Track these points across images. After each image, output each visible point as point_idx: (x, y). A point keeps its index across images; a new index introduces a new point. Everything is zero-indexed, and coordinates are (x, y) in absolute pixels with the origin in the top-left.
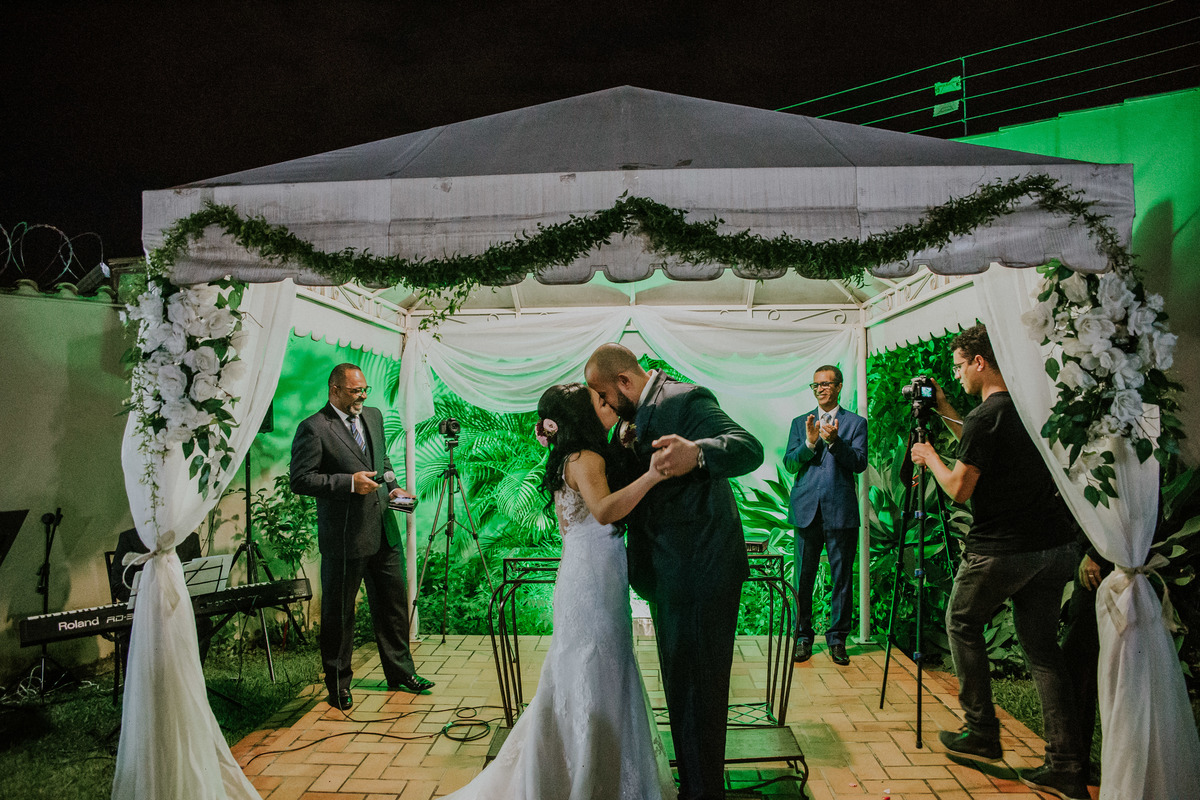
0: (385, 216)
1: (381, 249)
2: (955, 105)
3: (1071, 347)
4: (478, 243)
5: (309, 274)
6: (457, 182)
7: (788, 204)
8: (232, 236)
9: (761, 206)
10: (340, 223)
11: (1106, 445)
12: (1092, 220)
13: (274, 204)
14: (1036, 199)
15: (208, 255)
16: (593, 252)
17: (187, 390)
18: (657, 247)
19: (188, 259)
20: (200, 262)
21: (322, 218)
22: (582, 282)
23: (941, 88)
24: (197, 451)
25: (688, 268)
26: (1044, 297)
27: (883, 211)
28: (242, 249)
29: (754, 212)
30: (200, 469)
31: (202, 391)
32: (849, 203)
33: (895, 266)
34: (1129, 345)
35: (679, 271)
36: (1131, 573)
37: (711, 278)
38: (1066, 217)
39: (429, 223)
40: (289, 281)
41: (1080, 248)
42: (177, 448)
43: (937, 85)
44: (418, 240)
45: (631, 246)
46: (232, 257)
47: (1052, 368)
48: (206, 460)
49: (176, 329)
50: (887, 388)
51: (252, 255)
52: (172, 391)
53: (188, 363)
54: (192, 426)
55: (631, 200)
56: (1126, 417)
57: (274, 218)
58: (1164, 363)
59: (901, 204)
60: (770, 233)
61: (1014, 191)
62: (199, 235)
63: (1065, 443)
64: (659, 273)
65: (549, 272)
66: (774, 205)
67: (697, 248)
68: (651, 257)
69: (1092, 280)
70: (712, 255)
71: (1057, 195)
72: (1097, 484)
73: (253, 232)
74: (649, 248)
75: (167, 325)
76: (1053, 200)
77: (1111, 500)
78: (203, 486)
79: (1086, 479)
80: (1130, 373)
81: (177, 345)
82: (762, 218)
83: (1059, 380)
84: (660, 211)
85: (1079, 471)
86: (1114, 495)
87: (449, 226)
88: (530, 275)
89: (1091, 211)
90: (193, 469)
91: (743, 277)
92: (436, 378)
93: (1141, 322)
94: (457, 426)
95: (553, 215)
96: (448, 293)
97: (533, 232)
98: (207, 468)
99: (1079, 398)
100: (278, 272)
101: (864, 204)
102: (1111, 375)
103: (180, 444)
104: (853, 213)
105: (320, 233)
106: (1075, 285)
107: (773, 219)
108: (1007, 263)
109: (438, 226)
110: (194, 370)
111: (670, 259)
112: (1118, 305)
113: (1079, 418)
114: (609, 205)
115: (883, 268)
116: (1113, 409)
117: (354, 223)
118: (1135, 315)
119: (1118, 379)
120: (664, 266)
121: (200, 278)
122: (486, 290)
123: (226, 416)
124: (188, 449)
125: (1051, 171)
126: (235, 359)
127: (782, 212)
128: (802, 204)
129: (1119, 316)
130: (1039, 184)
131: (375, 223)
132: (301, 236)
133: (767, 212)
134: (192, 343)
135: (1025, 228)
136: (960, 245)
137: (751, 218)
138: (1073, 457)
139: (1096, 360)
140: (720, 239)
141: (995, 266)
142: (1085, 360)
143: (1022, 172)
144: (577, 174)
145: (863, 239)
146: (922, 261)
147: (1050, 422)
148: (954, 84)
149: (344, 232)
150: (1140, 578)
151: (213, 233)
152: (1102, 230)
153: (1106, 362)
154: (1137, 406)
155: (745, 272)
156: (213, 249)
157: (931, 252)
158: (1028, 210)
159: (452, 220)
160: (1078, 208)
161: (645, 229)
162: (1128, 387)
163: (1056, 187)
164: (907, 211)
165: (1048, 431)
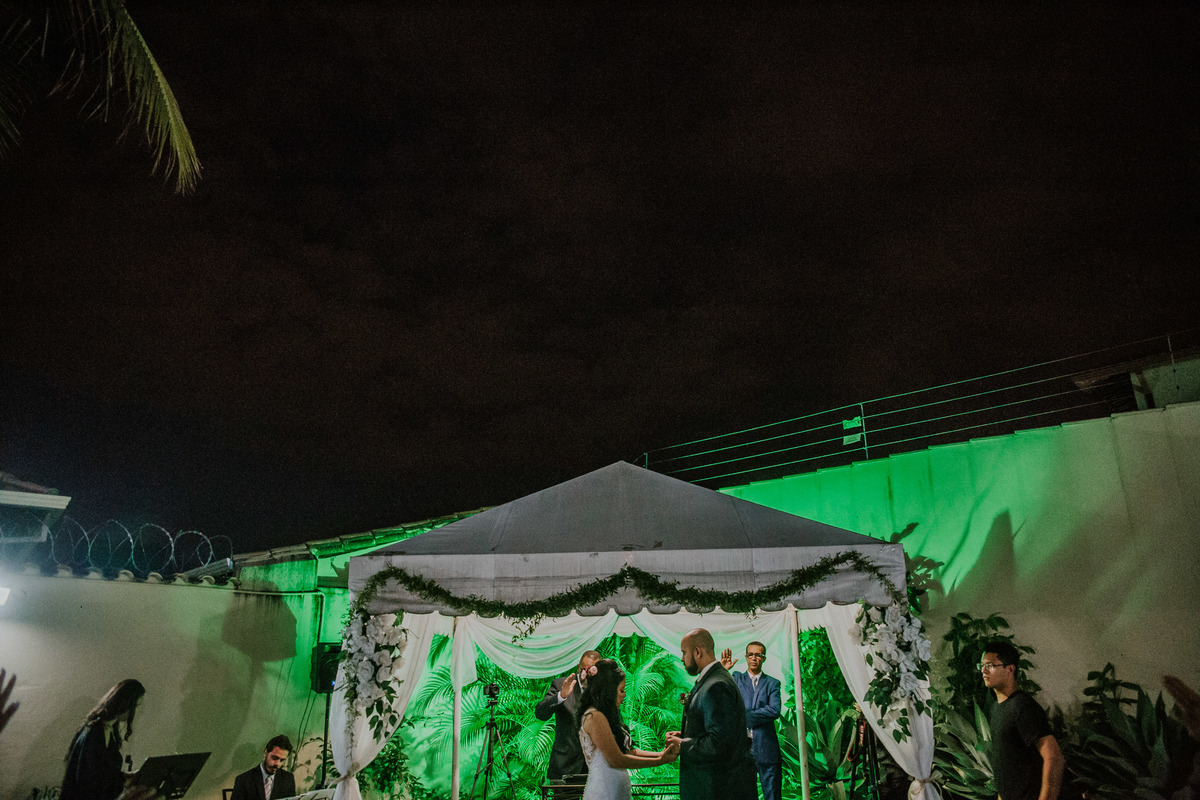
0: (491, 575)
1: (489, 595)
2: (857, 437)
3: (877, 648)
4: (546, 592)
5: (448, 608)
6: (532, 557)
7: (715, 569)
8: (403, 585)
9: (700, 571)
10: (465, 579)
11: (903, 705)
12: (881, 577)
13: (427, 567)
14: (851, 564)
15: (387, 595)
16: (609, 598)
17: (374, 676)
18: (644, 595)
19: (377, 598)
20: (384, 600)
21: (454, 575)
22: (602, 615)
23: (847, 424)
24: (375, 713)
25: (661, 607)
26: (858, 620)
27: (767, 573)
28: (408, 592)
29: (697, 574)
30: (376, 724)
31: (383, 676)
32: (749, 568)
33: (774, 604)
34: (906, 647)
35: (656, 608)
36: (923, 782)
37: (674, 613)
38: (867, 575)
39: (517, 580)
40: (437, 612)
41: (876, 593)
42: (362, 710)
43: (845, 422)
44: (510, 590)
45: (629, 594)
46: (402, 597)
47: (869, 660)
48: (380, 718)
49: (370, 640)
50: (823, 652)
51: (414, 596)
52: (364, 676)
53: (375, 660)
54: (374, 698)
55: (629, 568)
56: (909, 688)
57: (428, 575)
58: (926, 656)
59: (777, 568)
60: (704, 587)
61: (839, 560)
62: (384, 584)
63: (878, 704)
64: (645, 609)
65: (584, 609)
66: (707, 570)
67: (667, 596)
68: (640, 601)
69: (883, 610)
70: (675, 599)
71: (861, 562)
72: (900, 728)
73: (415, 583)
74: (639, 596)
75: (363, 637)
76: (861, 565)
77: (908, 738)
78: (377, 735)
79: (894, 725)
80: (907, 663)
81: (369, 649)
82: (701, 579)
83: (874, 667)
84: (645, 576)
85: (889, 721)
86: (910, 735)
87: (529, 583)
88: (574, 611)
89: (881, 571)
90: (372, 723)
91: (690, 611)
92: (478, 649)
93: (911, 634)
94: (497, 689)
95: (586, 576)
96: (529, 621)
97: (576, 587)
98: (381, 723)
99: (885, 677)
100: (430, 607)
101: (757, 569)
102: (899, 664)
103: (365, 708)
104: (751, 575)
105: (454, 584)
106: (874, 613)
107: (708, 579)
108: (836, 602)
109: (522, 582)
110: (378, 664)
111: (651, 602)
112: (897, 625)
113: (885, 689)
114: (617, 572)
115: (768, 606)
116: (902, 683)
117: (475, 580)
118: (907, 631)
119: (902, 666)
120: (648, 606)
121: (386, 610)
122: (550, 619)
123: (392, 691)
124: (369, 711)
125: (859, 549)
126: (399, 657)
127: (712, 574)
128: (722, 570)
129: (899, 631)
130: (853, 556)
131: (486, 580)
132: (444, 587)
133: (704, 574)
134: (378, 648)
135: (845, 581)
136: (809, 593)
137: (695, 578)
138: (883, 712)
139: (890, 655)
140: (678, 592)
141: (829, 603)
142: (885, 656)
143: (843, 549)
144: (599, 553)
145: (756, 590)
146: (790, 601)
147: (869, 692)
148: (856, 422)
149: (468, 584)
150: (927, 785)
151: (392, 582)
152: (887, 582)
153: (894, 657)
154: (913, 681)
155: (693, 609)
156: (391, 592)
157: (795, 597)
158: (847, 571)
159: (529, 579)
160: (874, 569)
161: (636, 585)
162: (908, 671)
163: (861, 558)
164: (781, 573)
165: (869, 697)
